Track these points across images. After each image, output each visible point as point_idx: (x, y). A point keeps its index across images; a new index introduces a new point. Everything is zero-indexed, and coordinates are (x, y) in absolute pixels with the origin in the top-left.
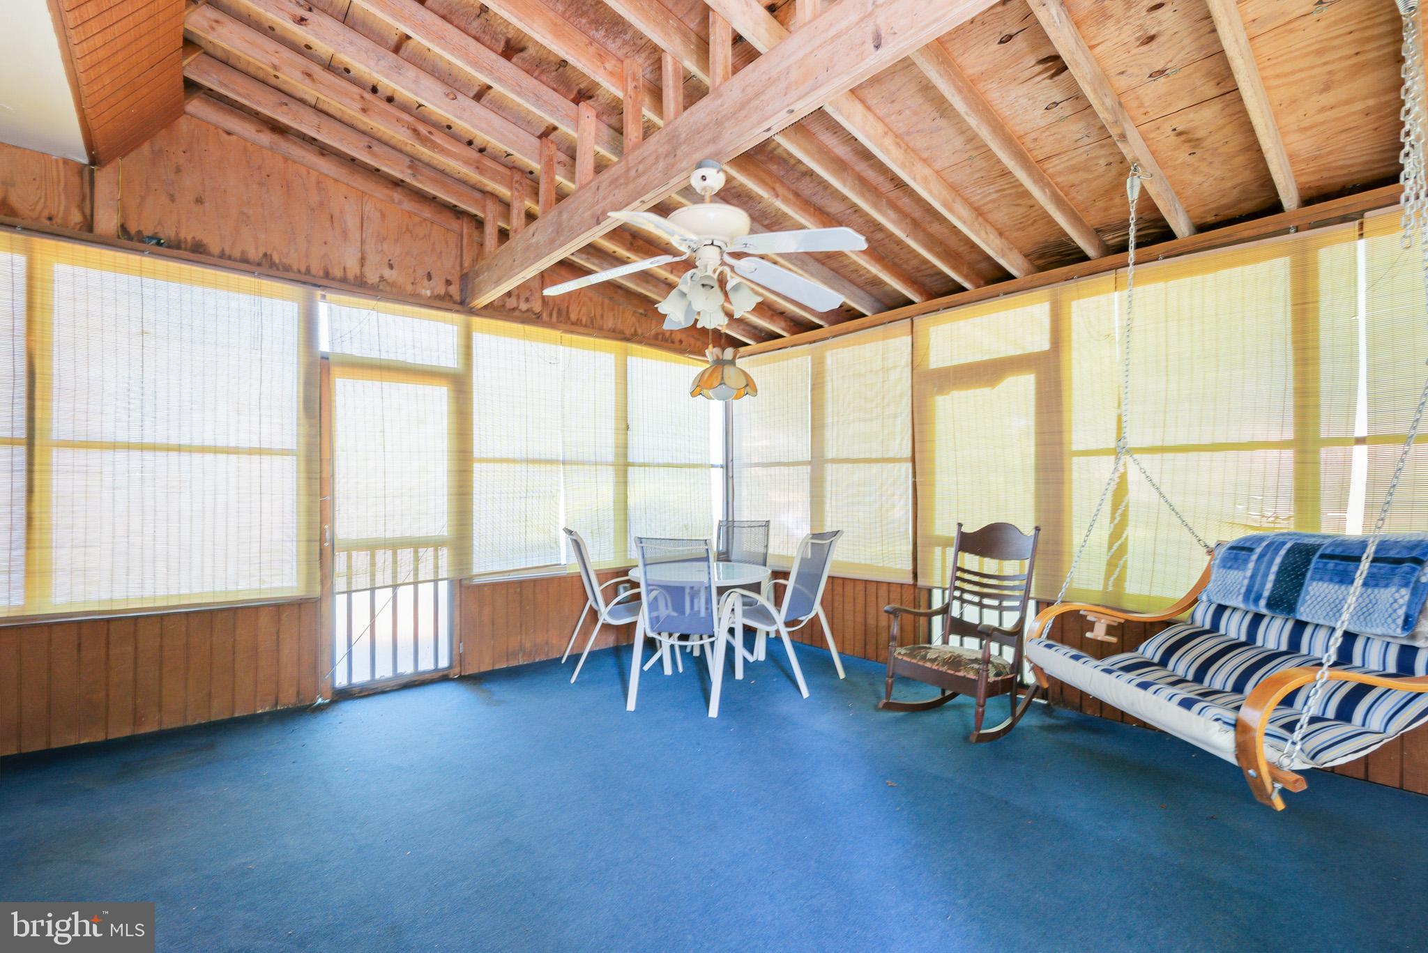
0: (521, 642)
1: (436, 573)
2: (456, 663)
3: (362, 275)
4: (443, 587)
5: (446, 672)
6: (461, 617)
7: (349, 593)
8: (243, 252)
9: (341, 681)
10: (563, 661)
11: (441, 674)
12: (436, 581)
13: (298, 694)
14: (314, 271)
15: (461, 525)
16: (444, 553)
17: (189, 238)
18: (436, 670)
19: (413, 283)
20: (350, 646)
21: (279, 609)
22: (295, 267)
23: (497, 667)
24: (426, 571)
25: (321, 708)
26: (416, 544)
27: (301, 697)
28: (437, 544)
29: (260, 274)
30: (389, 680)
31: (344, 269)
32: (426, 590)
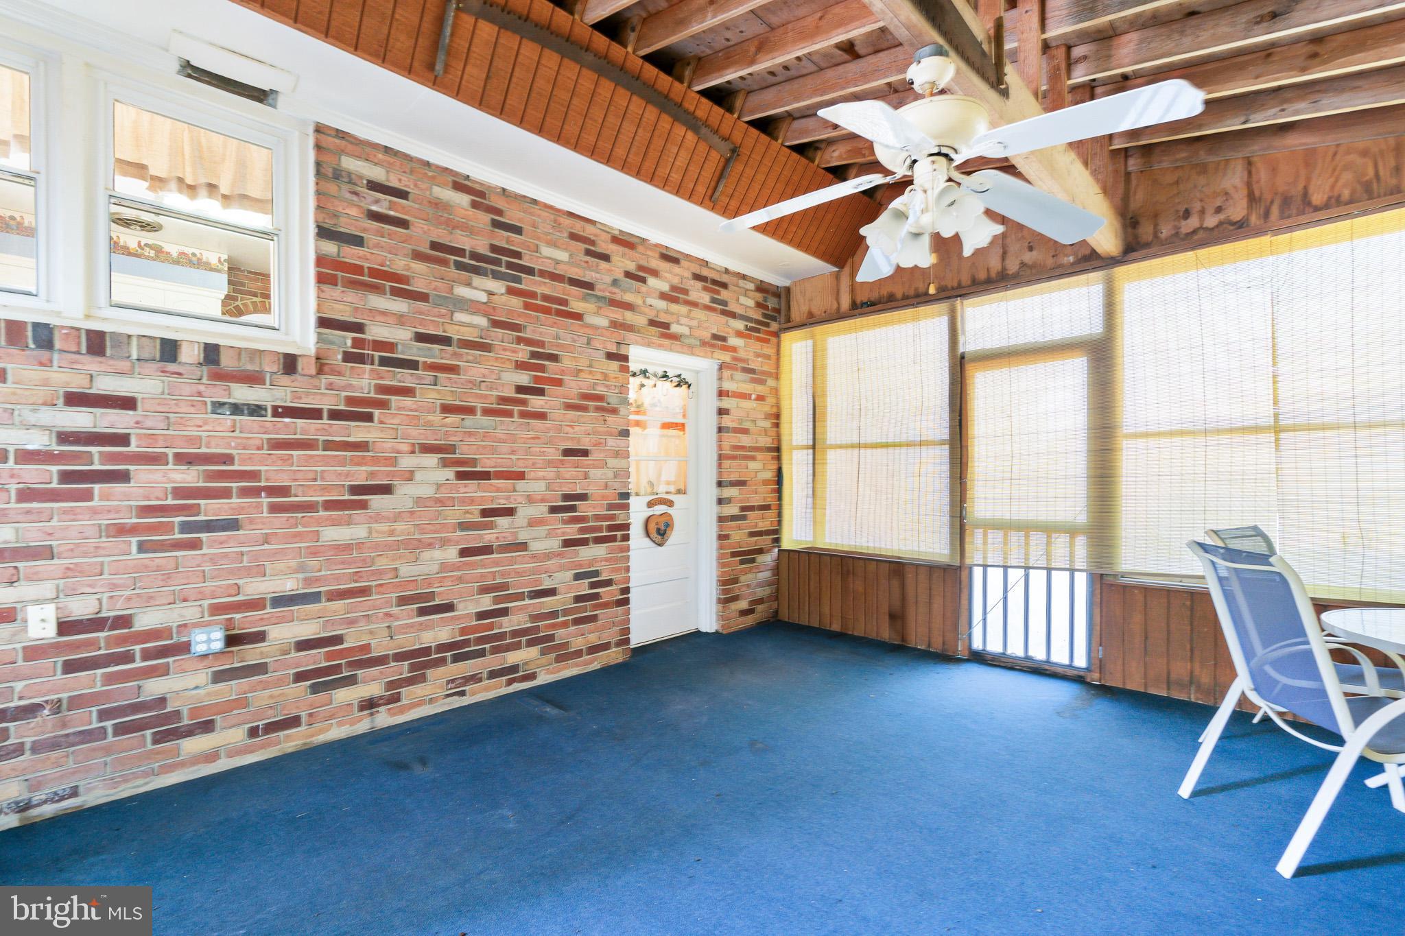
0: (1192, 672)
1: (1072, 561)
2: (1096, 667)
3: (1004, 269)
4: (1081, 580)
5: (1082, 674)
6: (1101, 616)
7: (985, 567)
8: (916, 289)
9: (977, 644)
10: (1256, 720)
11: (1075, 672)
12: (1072, 571)
13: (944, 643)
14: (964, 283)
15: (1101, 512)
16: (1081, 543)
17: (885, 294)
18: (1070, 666)
19: (1053, 256)
20: (985, 613)
21: (932, 569)
22: (950, 286)
23: (1152, 691)
24: (1060, 558)
25: (959, 661)
26: (1049, 529)
27: (946, 647)
28: (1071, 531)
29: (918, 304)
30: (1019, 658)
31: (988, 269)
32: (1060, 580)
